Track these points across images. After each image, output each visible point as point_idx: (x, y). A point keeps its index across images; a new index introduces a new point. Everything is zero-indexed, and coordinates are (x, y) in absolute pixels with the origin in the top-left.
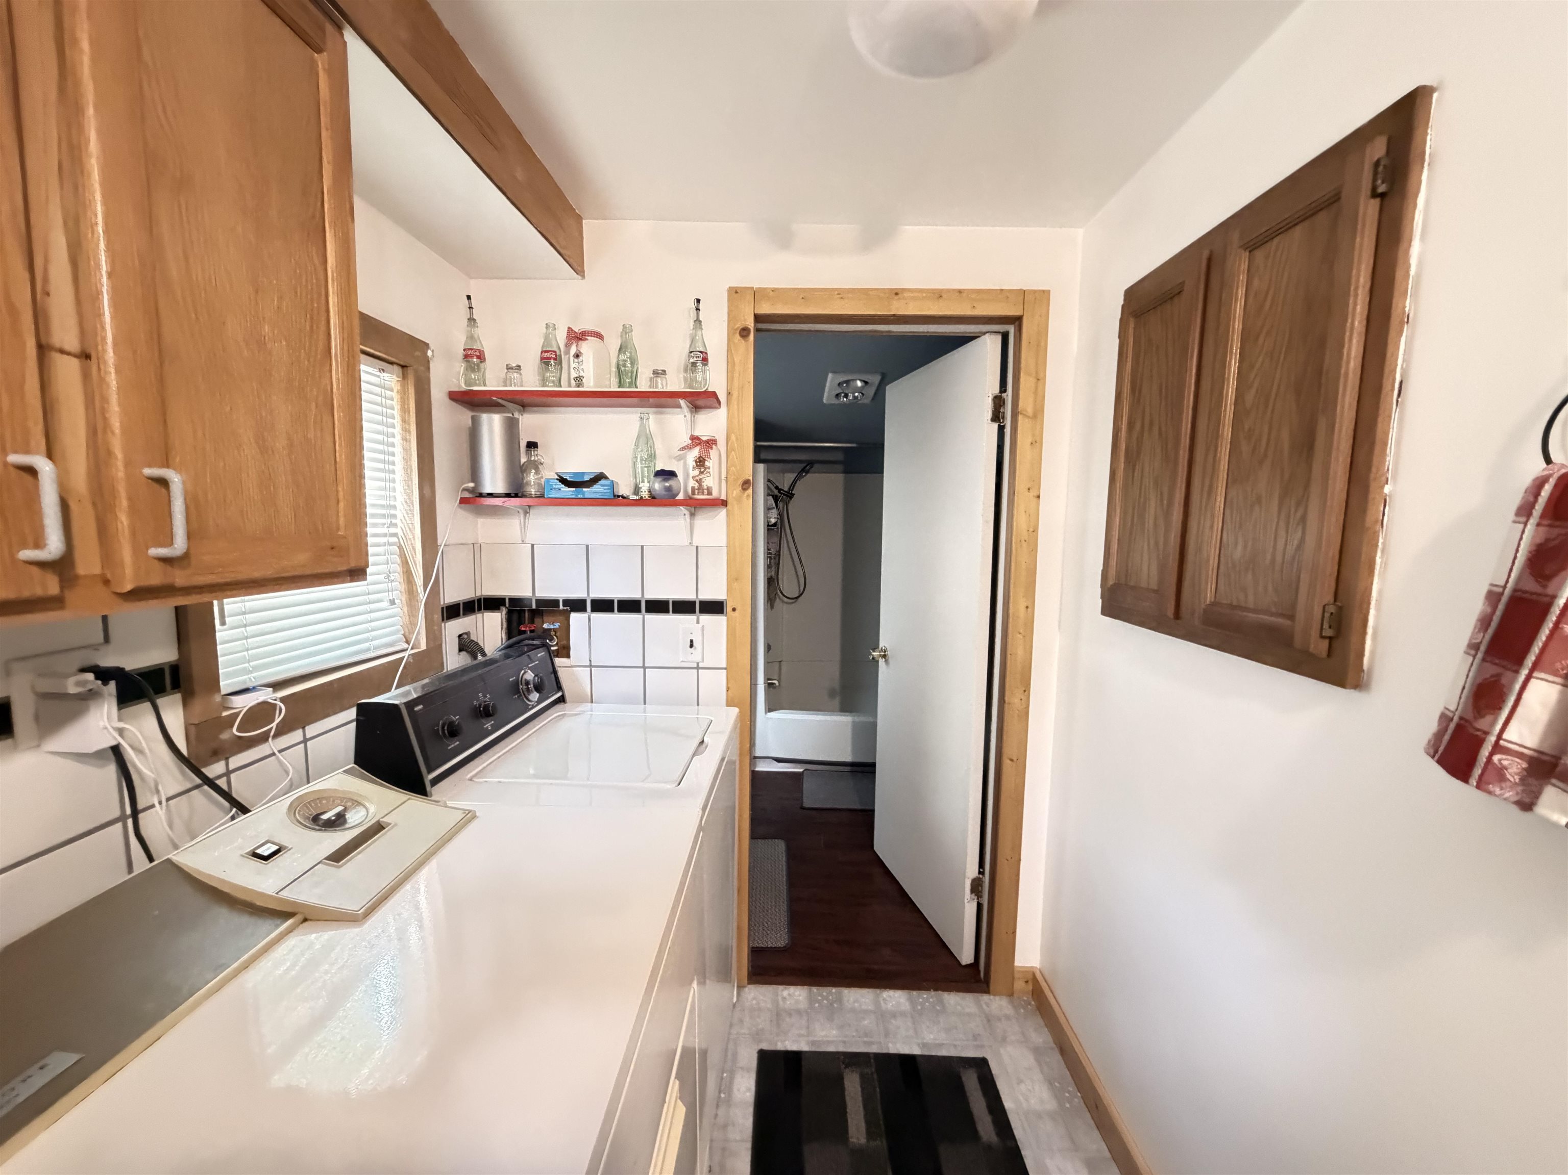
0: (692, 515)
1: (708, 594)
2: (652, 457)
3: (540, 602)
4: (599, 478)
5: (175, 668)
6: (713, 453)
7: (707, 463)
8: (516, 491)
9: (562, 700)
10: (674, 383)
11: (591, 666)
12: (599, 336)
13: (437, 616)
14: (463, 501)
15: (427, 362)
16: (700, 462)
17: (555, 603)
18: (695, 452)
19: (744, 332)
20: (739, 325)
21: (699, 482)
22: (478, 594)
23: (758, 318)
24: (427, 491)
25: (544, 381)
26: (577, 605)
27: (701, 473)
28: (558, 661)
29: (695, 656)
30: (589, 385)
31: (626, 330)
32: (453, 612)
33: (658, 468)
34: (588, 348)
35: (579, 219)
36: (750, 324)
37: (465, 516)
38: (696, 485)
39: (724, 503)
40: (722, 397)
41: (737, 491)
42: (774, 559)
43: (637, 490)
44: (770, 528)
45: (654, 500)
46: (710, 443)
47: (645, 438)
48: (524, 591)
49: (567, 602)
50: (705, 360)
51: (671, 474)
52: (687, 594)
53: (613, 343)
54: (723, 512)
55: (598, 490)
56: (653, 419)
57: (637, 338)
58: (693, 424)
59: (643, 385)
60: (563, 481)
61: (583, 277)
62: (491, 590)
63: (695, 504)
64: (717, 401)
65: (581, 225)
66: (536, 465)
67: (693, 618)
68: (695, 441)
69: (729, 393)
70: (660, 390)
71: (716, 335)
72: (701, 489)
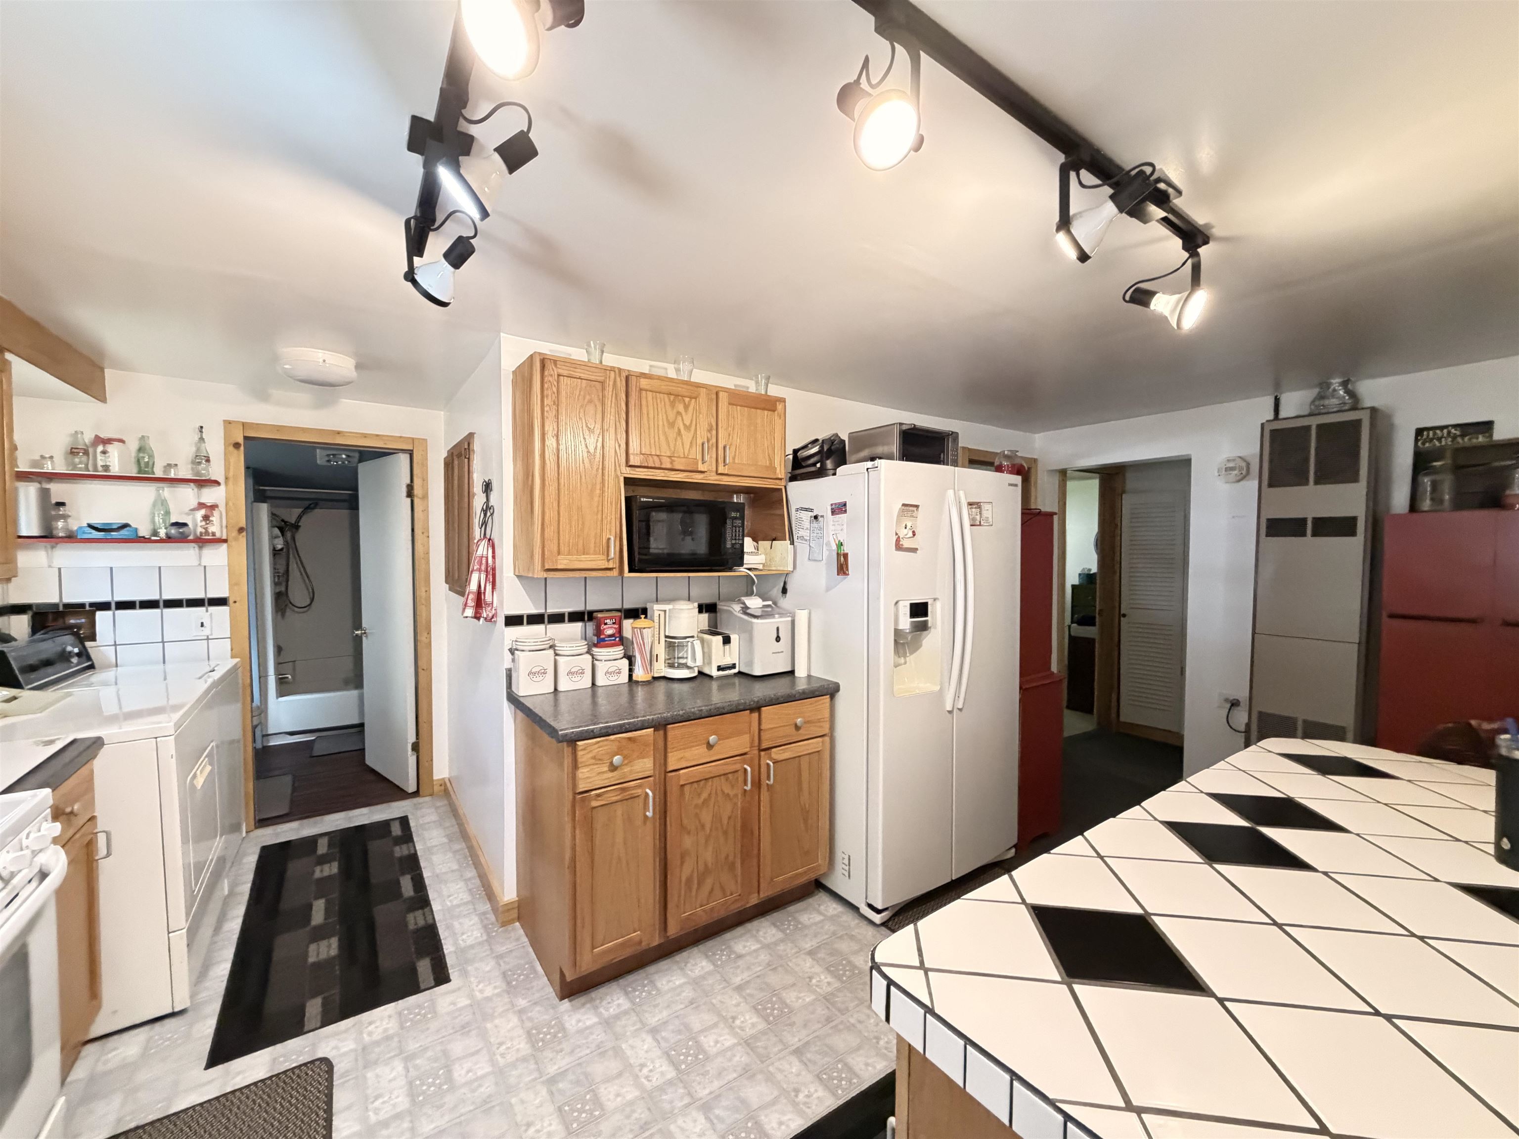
0: (200, 548)
1: (212, 594)
2: (167, 513)
3: (66, 606)
4: (125, 526)
6: (216, 513)
7: (211, 519)
8: (48, 536)
9: (92, 667)
10: (185, 472)
11: (115, 645)
12: (122, 441)
16: (206, 518)
17: (82, 606)
18: (203, 512)
19: (237, 445)
20: (233, 441)
21: (206, 529)
22: (6, 603)
23: (246, 438)
25: (75, 467)
26: (104, 606)
27: (207, 524)
28: (88, 644)
29: (206, 631)
30: (115, 470)
31: (143, 438)
33: (173, 520)
34: (114, 450)
35: (102, 370)
36: (241, 440)
38: (203, 531)
39: (225, 541)
40: (221, 480)
41: (234, 533)
42: (281, 578)
43: (155, 533)
44: (275, 553)
45: (169, 539)
46: (213, 507)
47: (161, 502)
48: (51, 599)
49: (92, 605)
50: (208, 461)
51: (184, 525)
52: (198, 594)
53: (133, 445)
54: (225, 546)
55: (124, 533)
56: (167, 492)
57: (153, 444)
58: (199, 497)
59: (159, 473)
60: (90, 526)
61: (102, 398)
62: (19, 600)
63: (202, 541)
64: (217, 483)
65: (103, 372)
66: (65, 517)
67: (203, 609)
68: (201, 505)
69: (227, 478)
70: (172, 475)
71: (215, 446)
72: (207, 533)
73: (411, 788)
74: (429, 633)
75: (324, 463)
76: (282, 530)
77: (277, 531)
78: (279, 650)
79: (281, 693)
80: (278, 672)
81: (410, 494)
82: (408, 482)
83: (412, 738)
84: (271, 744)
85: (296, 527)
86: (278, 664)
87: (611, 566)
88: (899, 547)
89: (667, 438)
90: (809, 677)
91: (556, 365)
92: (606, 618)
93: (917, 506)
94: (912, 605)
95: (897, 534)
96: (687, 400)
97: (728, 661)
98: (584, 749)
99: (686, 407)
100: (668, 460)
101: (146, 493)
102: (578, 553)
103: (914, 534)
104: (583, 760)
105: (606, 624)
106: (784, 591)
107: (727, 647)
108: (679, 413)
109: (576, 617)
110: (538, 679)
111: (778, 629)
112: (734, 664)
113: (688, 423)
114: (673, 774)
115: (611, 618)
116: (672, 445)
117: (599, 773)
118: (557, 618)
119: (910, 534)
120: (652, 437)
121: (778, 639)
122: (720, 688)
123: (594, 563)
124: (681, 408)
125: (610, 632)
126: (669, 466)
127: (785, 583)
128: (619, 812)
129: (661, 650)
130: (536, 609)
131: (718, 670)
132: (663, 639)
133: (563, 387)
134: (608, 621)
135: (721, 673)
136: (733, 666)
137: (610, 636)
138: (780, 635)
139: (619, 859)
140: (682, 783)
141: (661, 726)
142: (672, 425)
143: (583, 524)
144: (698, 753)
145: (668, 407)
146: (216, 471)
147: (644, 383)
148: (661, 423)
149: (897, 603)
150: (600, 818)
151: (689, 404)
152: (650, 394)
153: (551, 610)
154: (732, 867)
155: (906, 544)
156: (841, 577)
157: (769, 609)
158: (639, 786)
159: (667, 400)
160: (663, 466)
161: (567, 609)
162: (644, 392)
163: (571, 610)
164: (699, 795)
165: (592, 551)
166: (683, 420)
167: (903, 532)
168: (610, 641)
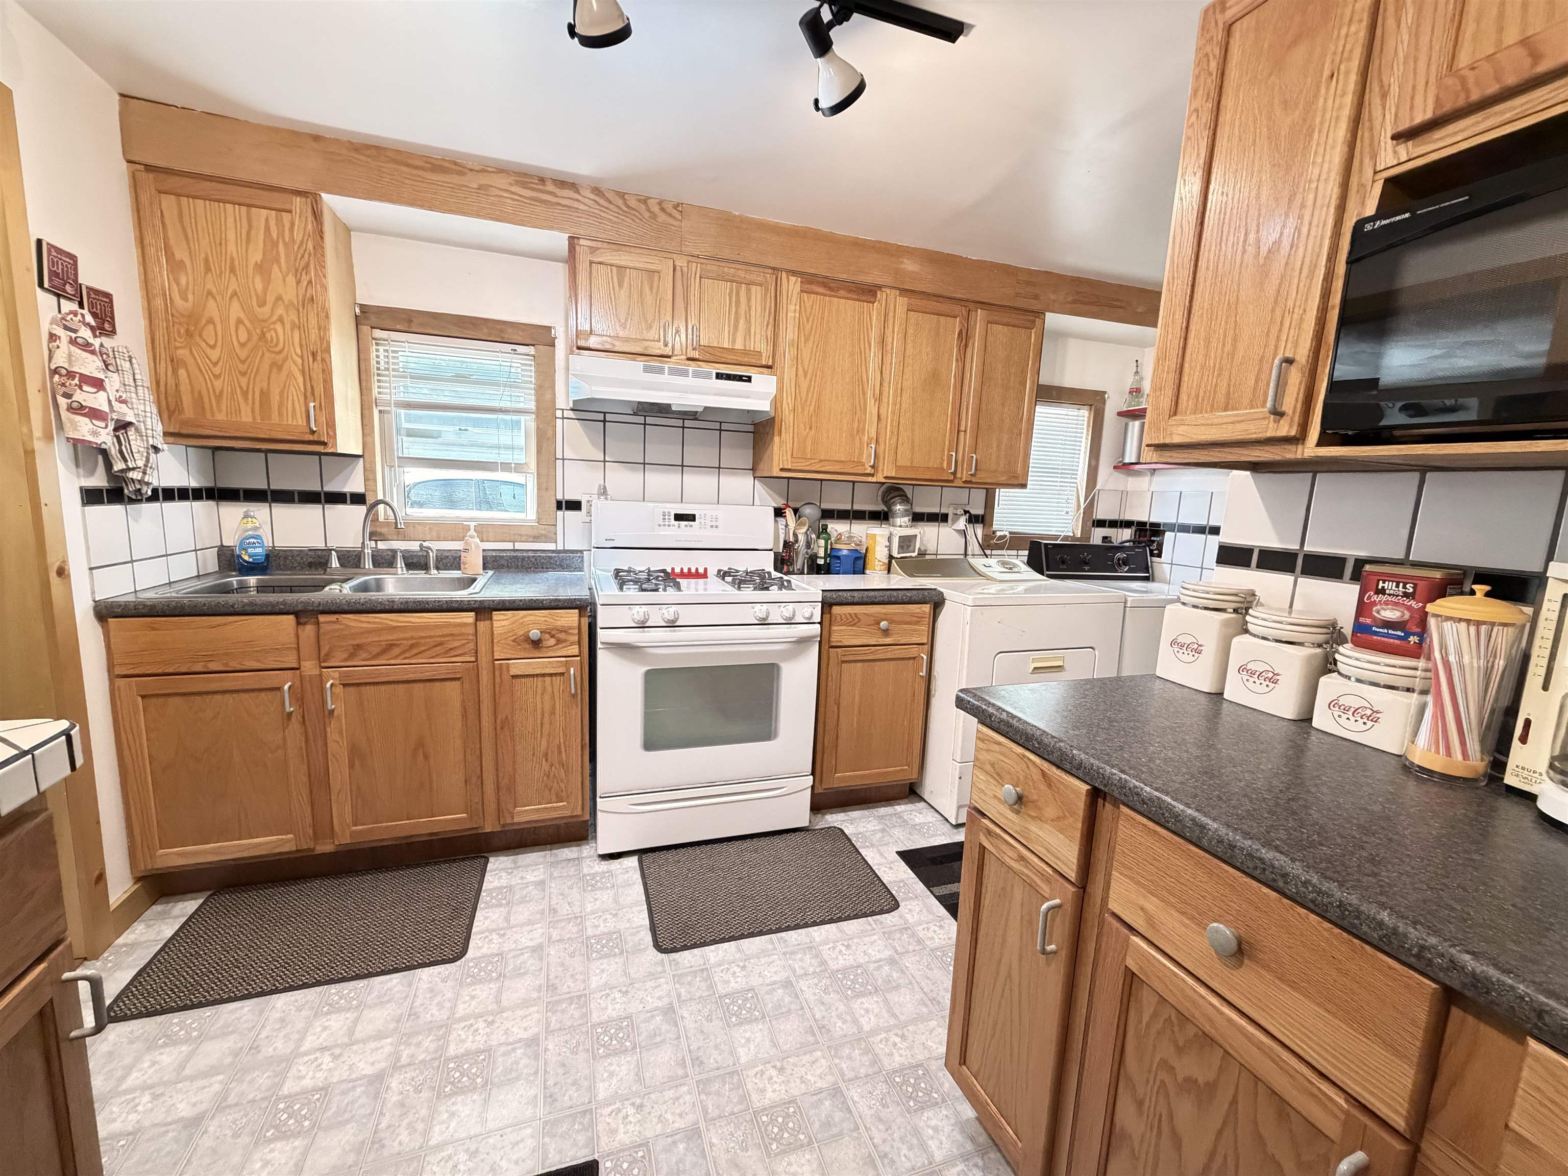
3: (1152, 524)
5: (983, 516)
9: (1146, 579)
11: (1172, 564)
13: (1090, 523)
14: (1115, 467)
15: (1104, 402)
17: (1159, 525)
22: (1122, 518)
24: (1093, 463)
26: (1172, 527)
28: (1156, 559)
32: (1101, 523)
37: (1117, 475)
48: (1144, 519)
49: (1166, 525)
62: (1128, 517)
92: (1397, 581)
98: (983, 741)
110: (1185, 658)
117: (995, 797)
123: (1240, 427)
125: (1390, 615)
128: (1018, 895)
130: (1281, 540)
137: (1388, 624)
139: (1010, 973)
140: (1131, 965)
168: (1381, 635)
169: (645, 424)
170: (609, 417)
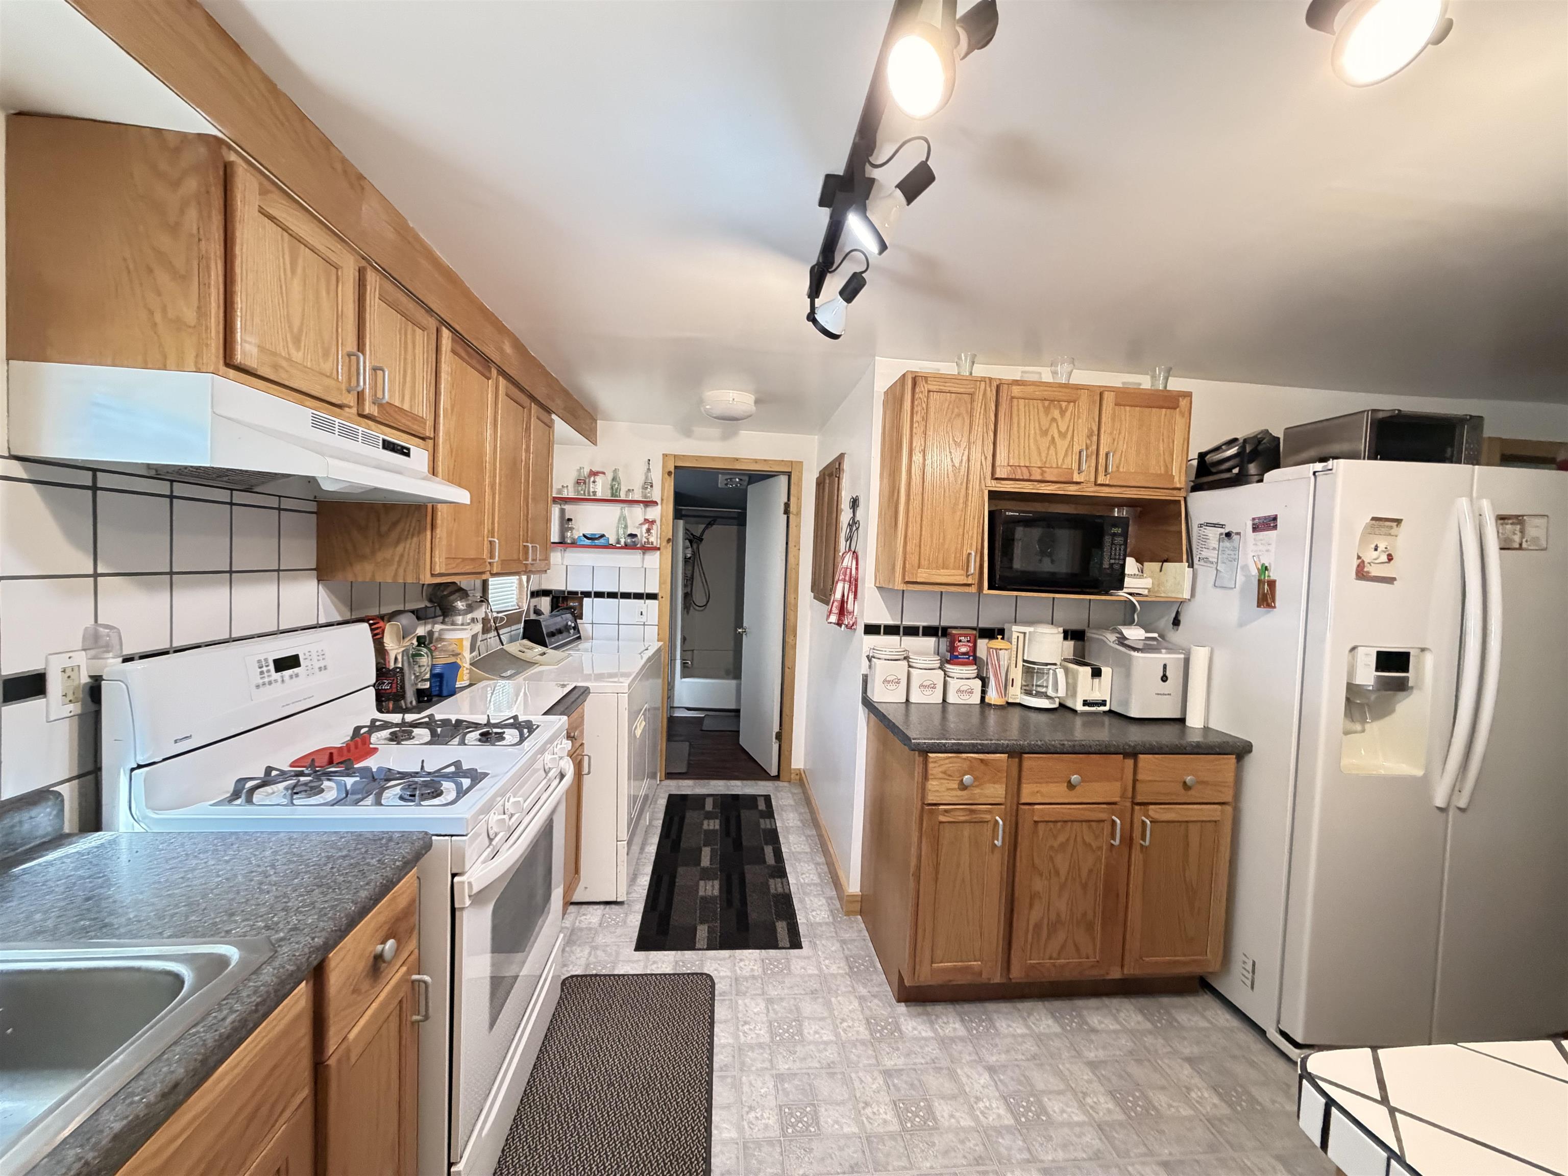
0: (644, 553)
1: (650, 590)
2: (626, 527)
3: (569, 593)
4: (602, 536)
6: (654, 527)
7: (651, 531)
8: (562, 542)
9: (579, 638)
10: (637, 496)
11: (592, 624)
12: (604, 473)
13: (529, 596)
16: (648, 531)
17: (576, 593)
18: (646, 526)
19: (669, 473)
20: (667, 470)
21: (648, 539)
22: (543, 588)
23: (676, 467)
25: (578, 492)
26: (587, 594)
27: (649, 535)
28: (579, 621)
29: (643, 619)
30: (599, 495)
31: (615, 471)
32: (533, 595)
33: (629, 532)
34: (599, 479)
35: (596, 421)
36: (672, 470)
38: (646, 540)
39: (659, 549)
40: (659, 502)
41: (664, 543)
42: (689, 581)
43: (618, 542)
44: (686, 560)
45: (626, 546)
46: (653, 522)
47: (623, 518)
48: (561, 587)
49: (582, 593)
50: (652, 486)
51: (635, 536)
52: (640, 590)
53: (610, 476)
54: (658, 552)
55: (602, 541)
56: (627, 510)
57: (621, 475)
58: (645, 513)
59: (623, 497)
60: (584, 536)
61: (595, 443)
62: (546, 586)
63: (646, 549)
64: (656, 503)
65: (596, 423)
66: (571, 529)
67: (642, 601)
68: (646, 521)
69: (662, 500)
70: (630, 498)
71: (657, 475)
72: (648, 542)
73: (774, 772)
74: (795, 636)
75: (724, 486)
76: (691, 541)
77: (688, 543)
78: (684, 639)
79: (684, 676)
80: (682, 659)
81: (787, 512)
82: (786, 500)
83: (776, 729)
84: (675, 715)
85: (700, 539)
86: (683, 651)
87: (970, 582)
88: (1362, 574)
89: (1038, 449)
90: (1206, 729)
91: (926, 382)
92: (961, 635)
93: (1398, 521)
94: (1379, 654)
95: (1359, 557)
96: (1064, 404)
97: (1096, 696)
98: (935, 762)
99: (1063, 412)
100: (1039, 470)
101: (614, 511)
102: (937, 568)
103: (1390, 558)
104: (934, 772)
105: (960, 641)
106: (1176, 622)
107: (1096, 680)
108: (1054, 420)
109: (930, 631)
110: (892, 688)
111: (1165, 667)
112: (1105, 701)
113: (1063, 430)
114: (1027, 807)
115: (965, 636)
116: (1044, 455)
117: (948, 789)
118: (912, 631)
119: (1384, 558)
120: (1022, 447)
121: (1164, 678)
122: (1085, 725)
123: (952, 578)
124: (1056, 413)
125: (963, 650)
126: (1039, 478)
127: (1178, 613)
128: (966, 833)
129: (1017, 674)
130: (893, 620)
131: (1084, 705)
132: (1020, 663)
133: (932, 402)
134: (962, 638)
135: (1087, 708)
136: (1103, 703)
137: (964, 654)
138: (1168, 674)
139: (963, 881)
140: (1036, 819)
141: (1017, 753)
142: (1045, 433)
143: (944, 540)
144: (1056, 791)
145: (1042, 414)
146: (656, 495)
147: (1016, 390)
148: (1032, 432)
149: (1354, 649)
150: (947, 834)
151: (1066, 409)
152: (1022, 402)
153: (906, 623)
154: (1090, 927)
155: (1375, 571)
156: (1262, 610)
157: (1155, 643)
158: (989, 812)
159: (1040, 405)
160: (1032, 478)
161: (922, 623)
162: (1015, 401)
163: (925, 624)
164: (1055, 837)
165: (951, 565)
166: (1058, 426)
167: (1369, 555)
168: (963, 658)
169: (172, 497)
170: (103, 480)
